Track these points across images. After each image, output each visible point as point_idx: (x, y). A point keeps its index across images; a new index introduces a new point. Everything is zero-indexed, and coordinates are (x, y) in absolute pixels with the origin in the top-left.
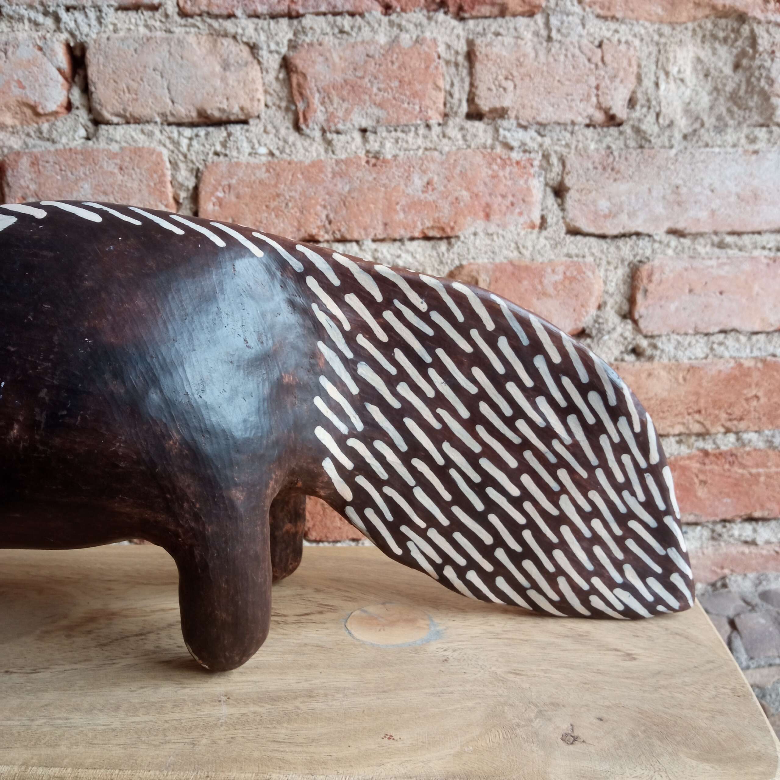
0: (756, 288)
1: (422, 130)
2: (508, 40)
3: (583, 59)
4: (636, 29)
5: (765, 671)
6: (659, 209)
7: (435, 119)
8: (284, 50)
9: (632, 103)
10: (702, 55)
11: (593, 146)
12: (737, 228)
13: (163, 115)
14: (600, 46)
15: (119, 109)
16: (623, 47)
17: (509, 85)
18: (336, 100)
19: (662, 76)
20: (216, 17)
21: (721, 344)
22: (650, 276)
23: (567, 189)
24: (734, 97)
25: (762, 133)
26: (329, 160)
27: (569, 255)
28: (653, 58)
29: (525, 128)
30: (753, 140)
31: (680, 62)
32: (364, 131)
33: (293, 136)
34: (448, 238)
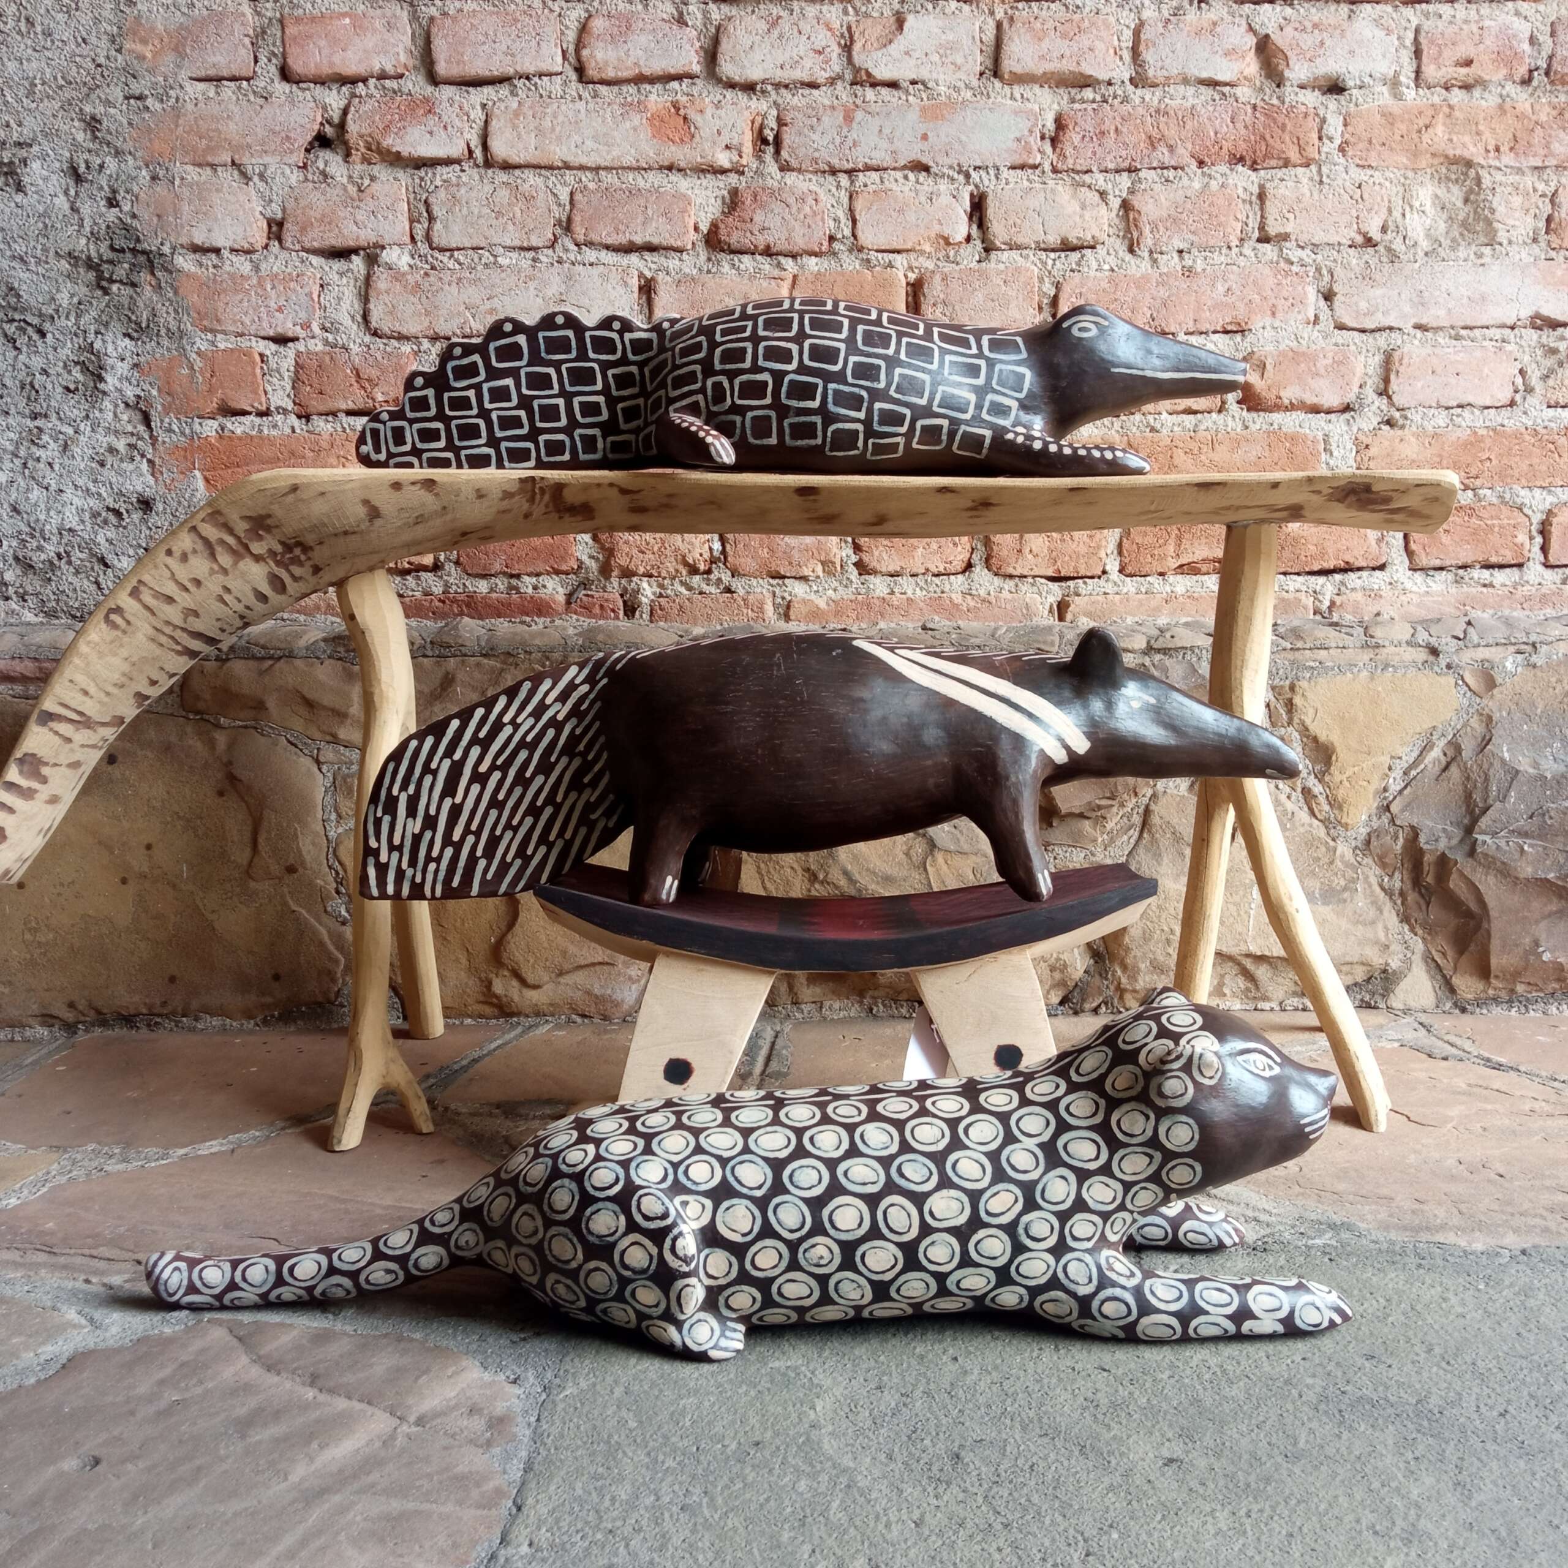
0: (1486, 371)
1: (1224, 250)
2: (1290, 184)
3: (1346, 197)
4: (1388, 174)
5: (1493, 649)
6: (1407, 309)
7: (1235, 242)
8: (1124, 195)
9: (1384, 229)
10: (1439, 192)
11: (1354, 261)
12: (1470, 323)
13: (1038, 243)
14: (1359, 187)
15: (1007, 238)
16: (1377, 187)
17: (1291, 216)
18: (1162, 229)
19: (1408, 209)
20: (1078, 172)
21: (1458, 416)
22: (1401, 360)
23: (1335, 294)
24: (1464, 224)
25: (1487, 250)
26: (1154, 274)
27: (1336, 345)
28: (1400, 195)
29: (1302, 248)
30: (1480, 256)
31: (1421, 198)
32: (1180, 252)
33: (1128, 257)
34: (1243, 331)
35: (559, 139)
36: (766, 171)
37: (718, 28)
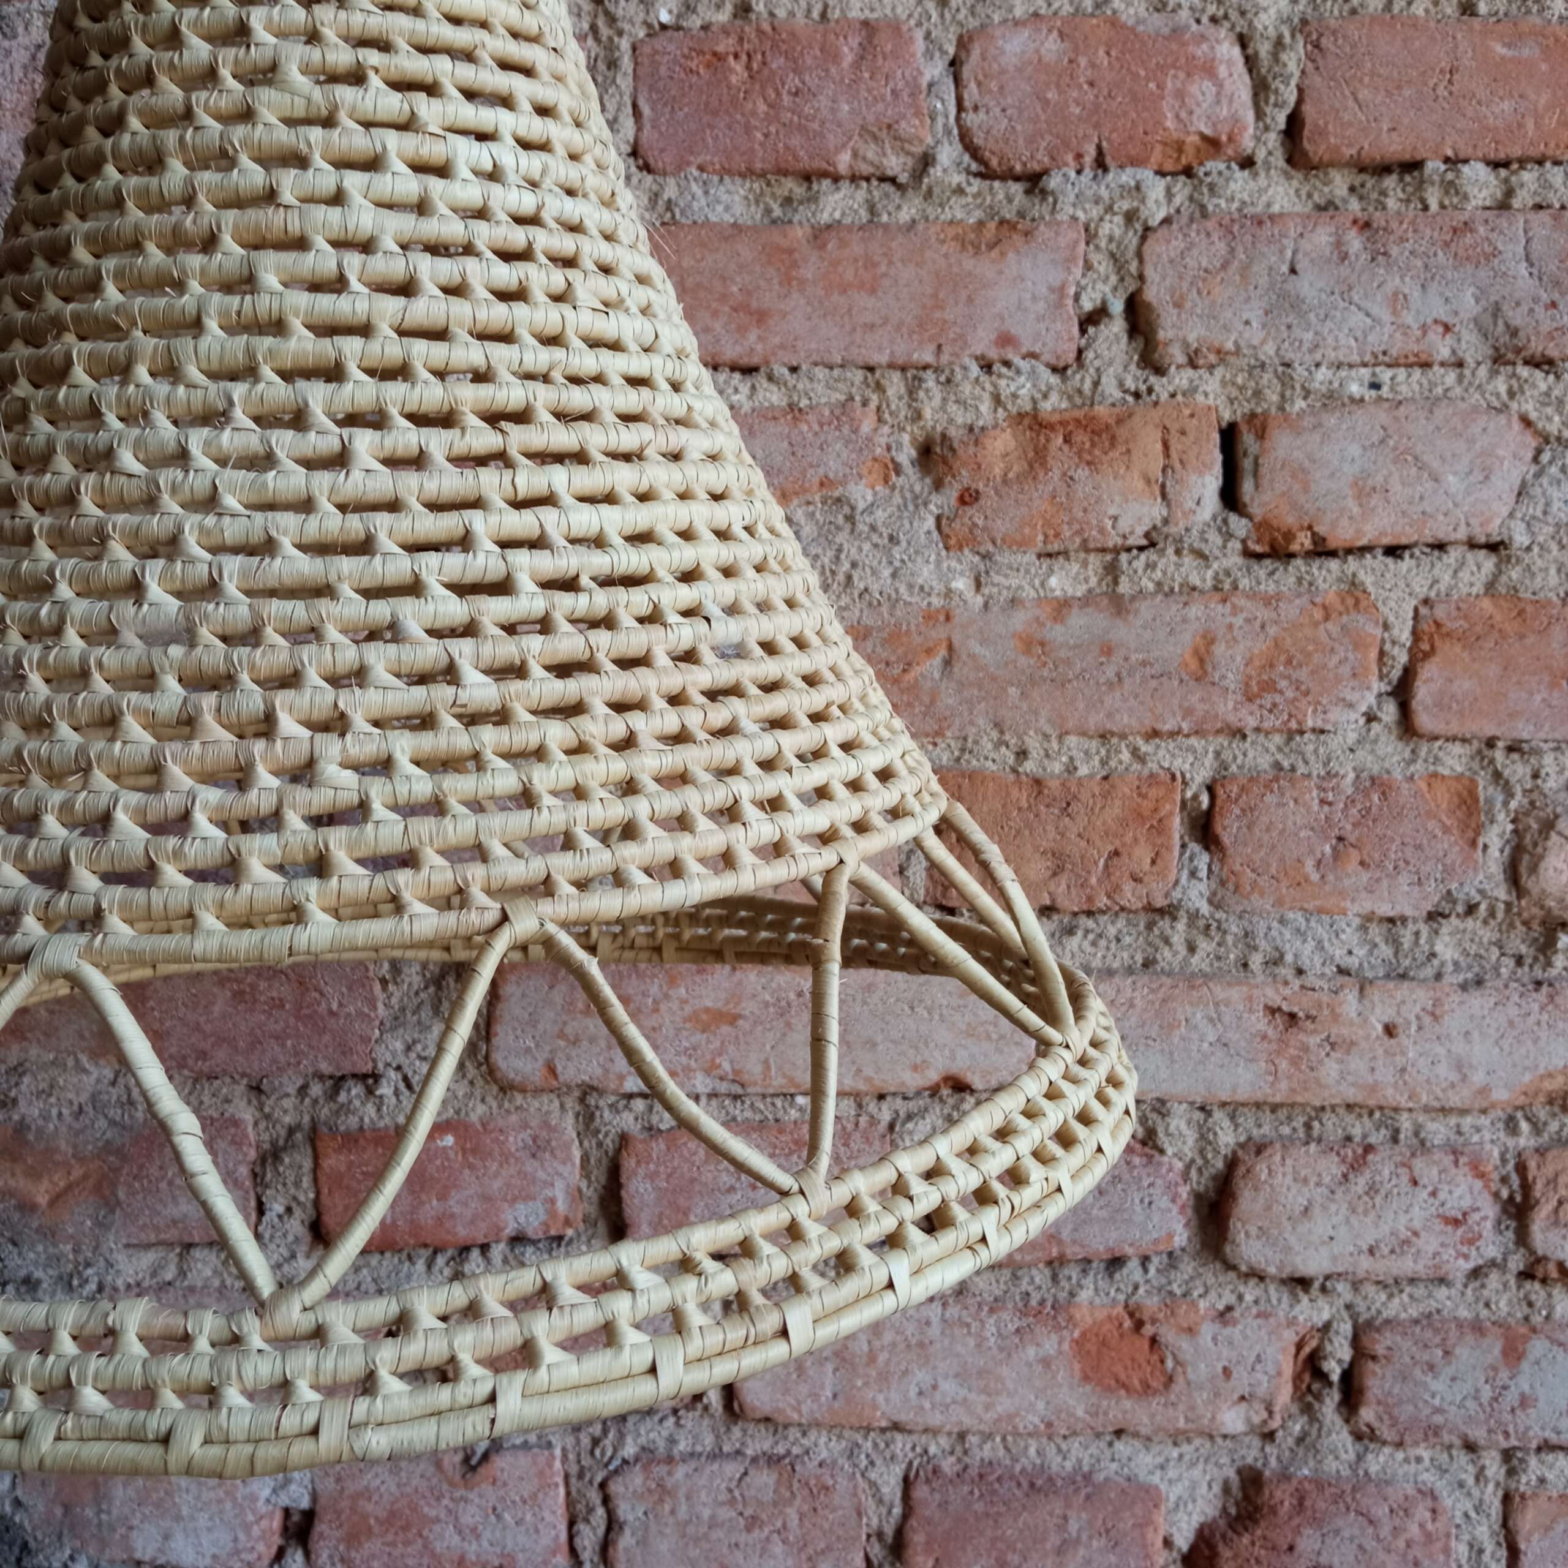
35: (884, 1378)
36: (1325, 1443)
37: (1232, 1164)
